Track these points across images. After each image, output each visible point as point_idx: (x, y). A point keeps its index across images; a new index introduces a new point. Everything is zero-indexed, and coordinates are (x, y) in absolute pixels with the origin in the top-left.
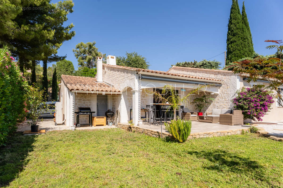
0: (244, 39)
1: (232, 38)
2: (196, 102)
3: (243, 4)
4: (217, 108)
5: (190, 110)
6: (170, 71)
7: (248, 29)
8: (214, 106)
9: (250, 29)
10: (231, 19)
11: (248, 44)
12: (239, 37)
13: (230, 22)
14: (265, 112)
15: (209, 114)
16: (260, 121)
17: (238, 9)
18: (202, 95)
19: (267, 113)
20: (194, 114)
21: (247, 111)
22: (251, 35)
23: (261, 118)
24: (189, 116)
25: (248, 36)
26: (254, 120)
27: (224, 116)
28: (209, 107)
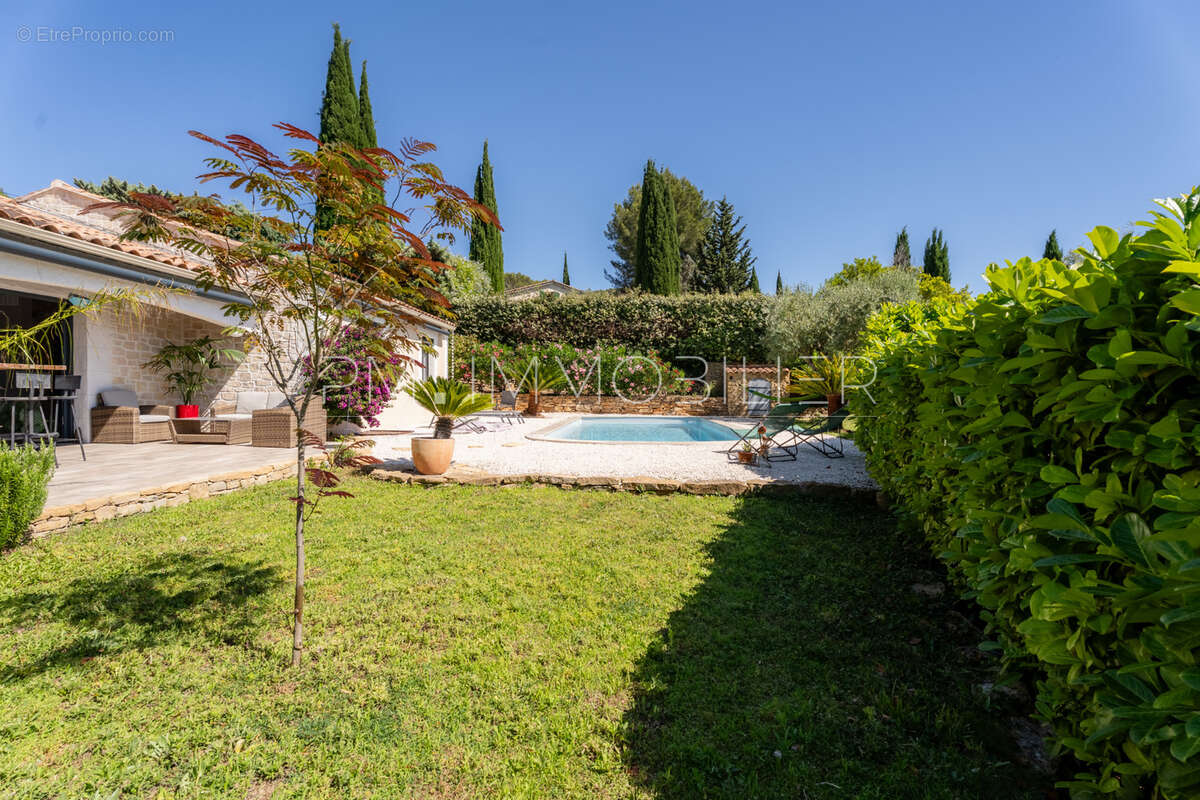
2: (168, 364)
3: (364, 68)
4: (256, 390)
5: (143, 397)
6: (34, 198)
8: (245, 378)
10: (328, 95)
13: (327, 105)
14: (386, 400)
15: (225, 410)
16: (374, 428)
18: (200, 336)
19: (390, 402)
20: (156, 414)
21: (339, 396)
23: (376, 417)
24: (131, 423)
26: (360, 425)
27: (275, 415)
28: (225, 383)
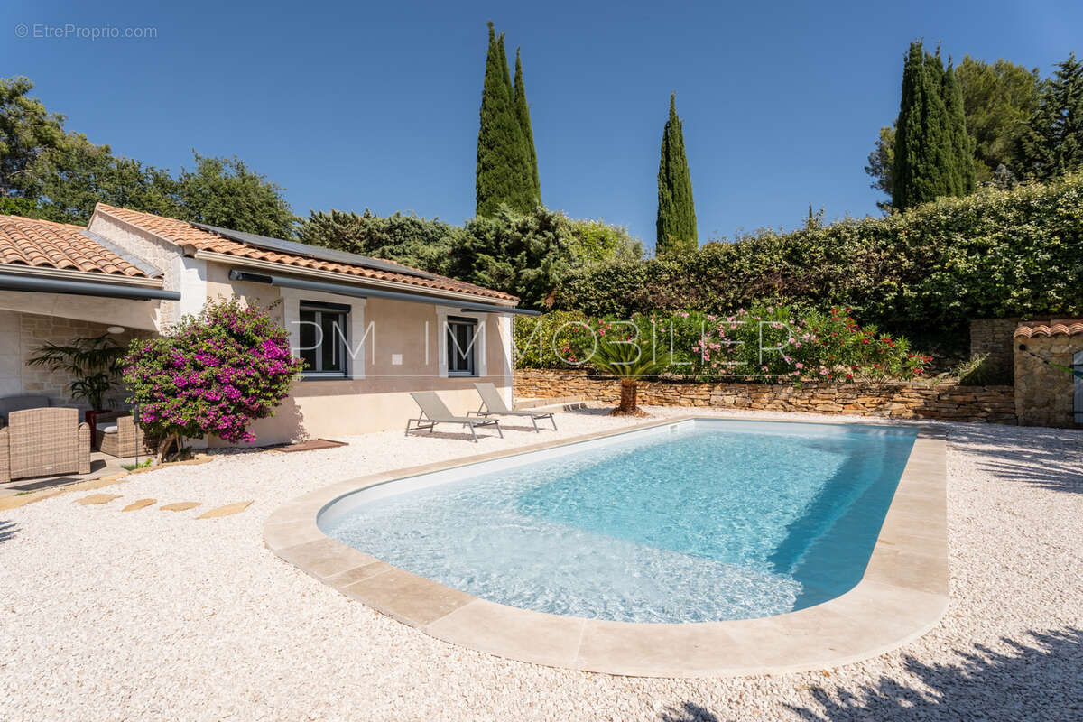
0: (515, 162)
1: (486, 153)
7: (528, 135)
9: (534, 137)
11: (524, 179)
12: (501, 153)
17: (503, 65)
22: (533, 156)
25: (527, 154)
